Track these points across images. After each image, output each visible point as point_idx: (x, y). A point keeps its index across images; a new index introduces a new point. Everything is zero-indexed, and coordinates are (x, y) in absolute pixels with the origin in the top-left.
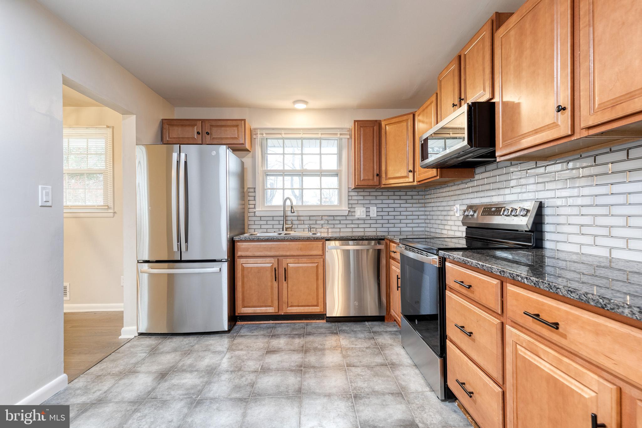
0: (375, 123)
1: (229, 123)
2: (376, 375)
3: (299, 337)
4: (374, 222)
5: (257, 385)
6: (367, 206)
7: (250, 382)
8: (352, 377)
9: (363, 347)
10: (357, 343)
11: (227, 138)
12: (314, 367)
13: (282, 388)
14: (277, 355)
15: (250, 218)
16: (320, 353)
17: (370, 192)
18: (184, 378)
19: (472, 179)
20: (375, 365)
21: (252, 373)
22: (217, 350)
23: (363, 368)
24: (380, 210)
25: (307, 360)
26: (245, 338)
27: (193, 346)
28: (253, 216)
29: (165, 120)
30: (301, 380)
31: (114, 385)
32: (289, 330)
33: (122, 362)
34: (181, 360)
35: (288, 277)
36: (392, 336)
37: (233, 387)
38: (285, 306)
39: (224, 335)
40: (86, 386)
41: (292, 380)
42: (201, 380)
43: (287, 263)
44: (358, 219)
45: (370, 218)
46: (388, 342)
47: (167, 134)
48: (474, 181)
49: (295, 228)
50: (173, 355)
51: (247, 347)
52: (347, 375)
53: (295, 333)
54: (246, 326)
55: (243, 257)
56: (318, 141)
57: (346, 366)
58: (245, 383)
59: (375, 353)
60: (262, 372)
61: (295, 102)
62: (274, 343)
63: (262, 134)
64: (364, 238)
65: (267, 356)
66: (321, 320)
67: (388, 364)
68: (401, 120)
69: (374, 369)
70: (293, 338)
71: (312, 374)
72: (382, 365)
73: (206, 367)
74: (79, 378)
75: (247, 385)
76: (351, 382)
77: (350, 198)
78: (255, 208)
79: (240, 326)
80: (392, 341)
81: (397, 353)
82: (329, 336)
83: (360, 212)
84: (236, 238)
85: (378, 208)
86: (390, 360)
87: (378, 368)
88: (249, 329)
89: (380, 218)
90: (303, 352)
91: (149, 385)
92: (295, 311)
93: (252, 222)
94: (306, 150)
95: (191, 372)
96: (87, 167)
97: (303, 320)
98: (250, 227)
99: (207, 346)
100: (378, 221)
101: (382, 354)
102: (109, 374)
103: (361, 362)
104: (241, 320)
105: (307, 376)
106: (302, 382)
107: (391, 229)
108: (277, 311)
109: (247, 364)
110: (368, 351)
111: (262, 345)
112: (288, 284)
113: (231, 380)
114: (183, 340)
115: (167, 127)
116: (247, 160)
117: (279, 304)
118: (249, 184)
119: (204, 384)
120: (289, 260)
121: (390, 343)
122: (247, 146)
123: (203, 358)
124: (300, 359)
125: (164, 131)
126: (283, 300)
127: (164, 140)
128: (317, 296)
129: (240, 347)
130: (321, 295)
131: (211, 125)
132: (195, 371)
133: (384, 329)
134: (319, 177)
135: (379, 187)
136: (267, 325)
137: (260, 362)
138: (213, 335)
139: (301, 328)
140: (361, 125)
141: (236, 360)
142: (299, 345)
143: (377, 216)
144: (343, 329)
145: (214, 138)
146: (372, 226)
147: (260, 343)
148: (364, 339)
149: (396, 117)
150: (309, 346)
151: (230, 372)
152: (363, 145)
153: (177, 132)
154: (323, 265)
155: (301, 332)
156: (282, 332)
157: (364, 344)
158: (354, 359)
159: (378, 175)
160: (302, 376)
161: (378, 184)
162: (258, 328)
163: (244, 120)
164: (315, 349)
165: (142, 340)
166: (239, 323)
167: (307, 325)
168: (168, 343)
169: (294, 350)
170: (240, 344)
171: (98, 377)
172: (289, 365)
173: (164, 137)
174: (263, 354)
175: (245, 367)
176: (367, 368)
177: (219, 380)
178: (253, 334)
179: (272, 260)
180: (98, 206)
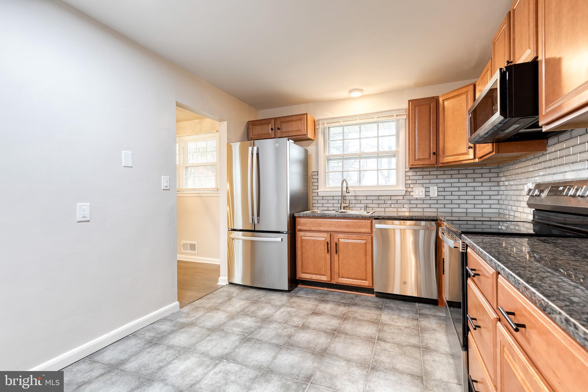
0: (433, 99)
1: (294, 118)
2: (404, 354)
3: (344, 306)
4: (435, 202)
5: (293, 338)
6: (427, 185)
7: (289, 334)
8: (378, 350)
9: (403, 325)
10: (397, 321)
11: (293, 131)
12: (346, 334)
13: (312, 345)
14: (320, 317)
15: (314, 198)
16: (357, 323)
17: (430, 171)
18: (245, 320)
19: (545, 153)
20: (407, 345)
21: (294, 327)
22: (276, 304)
23: (393, 344)
24: (442, 189)
25: (343, 326)
26: (300, 298)
27: (260, 298)
28: (316, 196)
29: (250, 121)
30: (330, 342)
31: (203, 315)
32: (339, 298)
33: (213, 301)
34: (248, 306)
35: (339, 251)
36: (439, 321)
37: (275, 334)
38: (336, 276)
39: (285, 293)
40: (189, 312)
41: (323, 340)
42: (256, 324)
43: (338, 238)
44: (417, 199)
45: (430, 198)
46: (432, 326)
47: (251, 132)
48: (546, 154)
49: (352, 207)
50: (244, 302)
51: (299, 306)
52: (374, 348)
53: (342, 301)
54: (305, 289)
55: (302, 230)
56: (376, 125)
57: (376, 339)
58: (285, 334)
59: (413, 334)
60: (301, 328)
61: (351, 91)
62: (321, 306)
63: (324, 124)
64: (414, 218)
65: (311, 316)
66: (371, 294)
67: (422, 347)
68: (460, 93)
69: (404, 348)
70: (339, 305)
71: (342, 339)
72: (415, 346)
73: (263, 316)
74: (187, 306)
75: (286, 336)
76: (375, 354)
77: (408, 178)
78: (318, 189)
79: (300, 289)
80: (438, 326)
81: (437, 339)
82: (372, 309)
83: (418, 192)
84: (296, 215)
85: (439, 187)
86: (426, 343)
87: (409, 348)
88: (306, 292)
89: (442, 198)
90: (342, 319)
91: (222, 320)
92: (346, 282)
93: (316, 202)
94: (363, 134)
95: (252, 317)
96: (207, 161)
97: (354, 291)
98: (314, 205)
99: (270, 299)
100: (439, 202)
101: (419, 336)
102: (203, 307)
103: (393, 339)
104: (302, 284)
105: (337, 340)
106: (330, 344)
107: (454, 210)
108: (329, 280)
109: (293, 320)
110: (405, 330)
111: (311, 307)
112: (339, 257)
113: (276, 329)
114: (255, 292)
115: (251, 127)
116: (311, 149)
117: (332, 273)
118: (313, 168)
119: (256, 327)
120: (340, 236)
121: (434, 327)
122: (310, 136)
123: (264, 308)
124: (337, 325)
125: (249, 130)
126: (335, 271)
127: (249, 137)
128: (366, 270)
129: (293, 305)
130: (370, 270)
131: (281, 122)
132: (255, 317)
133: (433, 313)
134: (376, 159)
135: (437, 166)
136: (321, 291)
137: (304, 320)
138: (277, 292)
139: (349, 298)
140: (415, 105)
141: (286, 315)
142: (342, 312)
143: (438, 196)
144: (390, 305)
145: (283, 132)
146: (419, 206)
147: (310, 305)
148: (407, 319)
149: (455, 91)
150: (350, 315)
151: (277, 323)
152: (418, 124)
153: (258, 130)
154: (371, 242)
155: (349, 301)
156: (332, 298)
157: (405, 323)
158: (387, 335)
159: (434, 154)
160: (333, 339)
161: (435, 162)
162: (314, 292)
163: (306, 114)
164: (355, 319)
165: (230, 287)
166: (300, 285)
167: (356, 296)
168: (245, 292)
169: (335, 316)
170: (294, 302)
171: (196, 308)
172: (325, 327)
173: (249, 135)
174: (309, 314)
175: (290, 322)
176: (397, 346)
177: (268, 327)
178: (307, 297)
179: (325, 235)
180: (212, 189)
